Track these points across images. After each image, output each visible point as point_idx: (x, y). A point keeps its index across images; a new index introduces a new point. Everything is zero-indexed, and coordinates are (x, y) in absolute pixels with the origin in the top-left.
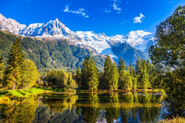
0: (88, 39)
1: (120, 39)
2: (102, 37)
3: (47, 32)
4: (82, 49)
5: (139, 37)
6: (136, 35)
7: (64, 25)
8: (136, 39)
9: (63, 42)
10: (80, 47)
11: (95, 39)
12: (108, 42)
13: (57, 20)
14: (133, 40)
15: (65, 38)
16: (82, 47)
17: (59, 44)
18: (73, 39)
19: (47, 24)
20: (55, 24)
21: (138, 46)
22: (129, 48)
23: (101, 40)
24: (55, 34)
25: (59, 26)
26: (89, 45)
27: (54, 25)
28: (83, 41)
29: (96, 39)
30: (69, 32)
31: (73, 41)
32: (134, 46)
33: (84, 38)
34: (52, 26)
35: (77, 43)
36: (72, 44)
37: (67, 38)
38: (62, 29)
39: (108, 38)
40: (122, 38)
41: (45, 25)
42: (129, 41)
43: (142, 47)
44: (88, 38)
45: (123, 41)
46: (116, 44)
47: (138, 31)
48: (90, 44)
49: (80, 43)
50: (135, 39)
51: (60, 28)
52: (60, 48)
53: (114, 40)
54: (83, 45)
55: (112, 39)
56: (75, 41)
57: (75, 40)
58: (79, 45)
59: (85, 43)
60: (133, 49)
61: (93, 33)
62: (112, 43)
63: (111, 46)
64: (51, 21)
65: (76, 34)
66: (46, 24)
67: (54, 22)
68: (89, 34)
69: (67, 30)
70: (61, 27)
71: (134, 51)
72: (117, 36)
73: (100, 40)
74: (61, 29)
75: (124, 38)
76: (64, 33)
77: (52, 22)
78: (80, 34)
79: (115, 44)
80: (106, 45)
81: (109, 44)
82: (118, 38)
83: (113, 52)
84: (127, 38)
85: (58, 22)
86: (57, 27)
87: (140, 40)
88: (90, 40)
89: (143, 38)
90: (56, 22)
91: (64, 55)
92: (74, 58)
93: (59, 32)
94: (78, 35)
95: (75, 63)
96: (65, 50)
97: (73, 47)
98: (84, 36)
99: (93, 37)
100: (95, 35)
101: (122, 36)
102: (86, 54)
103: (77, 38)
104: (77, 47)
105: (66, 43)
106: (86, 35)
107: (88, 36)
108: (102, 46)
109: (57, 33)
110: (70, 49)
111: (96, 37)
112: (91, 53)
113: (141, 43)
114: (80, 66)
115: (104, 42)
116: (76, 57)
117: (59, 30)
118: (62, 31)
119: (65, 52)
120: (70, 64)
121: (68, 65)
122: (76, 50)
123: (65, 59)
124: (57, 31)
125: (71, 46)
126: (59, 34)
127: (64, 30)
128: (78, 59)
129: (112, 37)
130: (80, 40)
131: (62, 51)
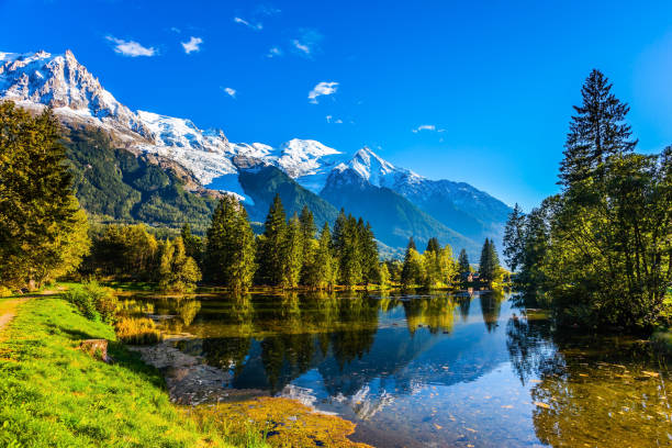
0: (176, 140)
1: (263, 155)
2: (216, 141)
3: (26, 92)
4: (153, 166)
5: (311, 157)
6: (304, 150)
7: (96, 83)
8: (303, 160)
9: (91, 135)
10: (147, 160)
11: (195, 144)
12: (232, 159)
13: (70, 56)
14: (295, 163)
15: (97, 122)
16: (154, 161)
17: (75, 139)
18: (124, 132)
19: (27, 61)
20: (61, 70)
21: (306, 178)
22: (284, 182)
23: (213, 148)
24: (62, 104)
25: (79, 80)
26: (175, 159)
27: (55, 72)
28: (157, 144)
29: (198, 144)
30: (112, 108)
31: (125, 137)
32: (297, 176)
33: (162, 135)
34: (49, 74)
35: (140, 146)
36: (123, 146)
37: (106, 124)
38: (89, 94)
39: (232, 147)
40: (268, 153)
41: (20, 64)
42: (284, 162)
43: (314, 182)
44: (173, 136)
45: (270, 161)
46: (253, 168)
47: (310, 142)
48: (179, 154)
49: (149, 148)
50: (300, 160)
51: (80, 87)
52: (79, 153)
53: (248, 156)
54: (156, 155)
55: (243, 150)
56: (132, 138)
57: (132, 135)
58: (145, 153)
59: (164, 151)
60: (294, 184)
61: (190, 126)
62: (241, 161)
63: (239, 170)
64: (44, 55)
65: (135, 118)
66: (20, 59)
67: (59, 60)
68: (180, 126)
69: (107, 99)
70: (84, 85)
71: (297, 189)
72: (256, 145)
73: (210, 150)
74: (83, 90)
75: (273, 153)
76: (94, 106)
77: (47, 60)
78: (149, 120)
79: (249, 165)
80: (224, 166)
81: (234, 164)
82: (259, 152)
83: (243, 186)
84: (282, 154)
85: (73, 66)
86: (69, 82)
87: (313, 164)
88: (179, 145)
89: (319, 161)
90: (66, 63)
91: (92, 176)
92: (126, 189)
93: (77, 101)
94: (143, 122)
95: (130, 206)
96: (96, 161)
97: (125, 158)
98: (162, 128)
99: (188, 136)
100: (195, 134)
101: (270, 148)
102: (167, 183)
103: (139, 130)
104: (139, 158)
105: (101, 141)
106: (168, 126)
107: (175, 133)
108: (214, 166)
109: (67, 101)
110: (114, 162)
111: (199, 138)
112: (179, 182)
113: (313, 173)
114: (146, 215)
115: (221, 156)
116: (134, 187)
117: (75, 92)
118: (90, 99)
119: (96, 170)
120: (111, 206)
121: (105, 211)
122: (132, 169)
123: (94, 189)
124: (69, 95)
125: (117, 152)
126: (75, 108)
127: (96, 98)
128: (140, 194)
129: (244, 146)
130: (150, 139)
131: (85, 163)
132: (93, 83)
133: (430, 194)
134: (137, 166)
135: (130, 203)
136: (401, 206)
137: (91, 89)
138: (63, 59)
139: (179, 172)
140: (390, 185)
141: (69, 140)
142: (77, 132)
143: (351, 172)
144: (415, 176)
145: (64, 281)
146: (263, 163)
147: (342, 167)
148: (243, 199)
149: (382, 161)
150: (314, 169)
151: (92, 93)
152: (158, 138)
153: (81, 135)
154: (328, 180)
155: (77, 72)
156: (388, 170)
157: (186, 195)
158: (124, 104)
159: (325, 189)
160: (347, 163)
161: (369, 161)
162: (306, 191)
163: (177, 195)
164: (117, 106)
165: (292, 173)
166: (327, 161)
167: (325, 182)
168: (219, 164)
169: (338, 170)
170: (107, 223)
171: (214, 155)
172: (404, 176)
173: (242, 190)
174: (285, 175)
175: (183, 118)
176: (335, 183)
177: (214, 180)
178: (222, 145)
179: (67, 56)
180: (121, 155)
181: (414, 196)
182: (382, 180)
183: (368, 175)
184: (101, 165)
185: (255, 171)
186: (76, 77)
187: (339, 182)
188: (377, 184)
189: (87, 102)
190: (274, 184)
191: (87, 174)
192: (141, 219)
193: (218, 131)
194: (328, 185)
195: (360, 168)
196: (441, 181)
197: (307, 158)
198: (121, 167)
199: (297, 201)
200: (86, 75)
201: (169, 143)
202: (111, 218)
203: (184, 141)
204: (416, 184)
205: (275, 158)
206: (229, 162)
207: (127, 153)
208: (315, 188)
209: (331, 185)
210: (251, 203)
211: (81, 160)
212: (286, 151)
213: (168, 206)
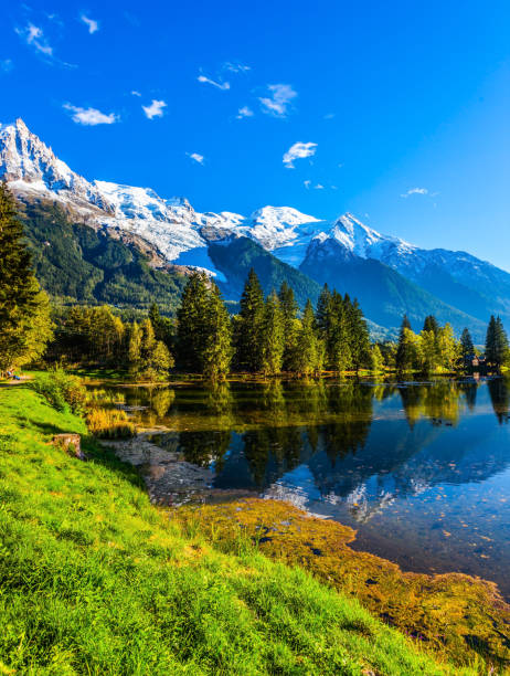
0: (137, 211)
1: (234, 225)
2: (181, 211)
4: (115, 241)
5: (287, 226)
6: (279, 219)
7: (49, 152)
8: (278, 230)
9: (47, 209)
10: (108, 235)
11: (158, 215)
12: (200, 231)
13: (21, 125)
14: (270, 234)
15: (53, 196)
16: (116, 236)
17: (31, 214)
18: (82, 204)
20: (13, 140)
21: (283, 250)
22: (258, 255)
23: (178, 220)
24: (16, 177)
25: (31, 150)
26: (138, 232)
27: (7, 143)
28: (118, 216)
29: (161, 215)
30: (68, 179)
31: (83, 211)
32: (272, 248)
33: (122, 207)
35: (100, 220)
36: (81, 221)
37: (62, 198)
38: (43, 165)
39: (199, 217)
40: (238, 223)
42: (258, 233)
43: (292, 254)
44: (134, 208)
45: (241, 231)
46: (224, 239)
47: (285, 209)
48: (141, 227)
49: (110, 222)
50: (275, 230)
51: (33, 158)
52: (36, 230)
53: (217, 226)
54: (117, 228)
55: (211, 221)
56: (90, 211)
57: (91, 208)
58: (105, 226)
59: (125, 224)
60: (269, 257)
61: (152, 195)
62: (210, 232)
63: (208, 243)
65: (93, 189)
67: (10, 130)
68: (141, 196)
69: (62, 169)
70: (37, 156)
71: (273, 263)
72: (225, 214)
73: (174, 222)
74: (37, 161)
75: (244, 223)
76: (49, 177)
78: (108, 190)
79: (218, 236)
80: (191, 238)
81: (202, 236)
82: (229, 222)
83: (213, 261)
84: (254, 223)
85: (25, 135)
86: (21, 153)
87: (289, 234)
88: (141, 217)
89: (296, 231)
90: (18, 132)
91: (51, 255)
92: (87, 267)
93: (31, 174)
94: (101, 193)
95: (93, 286)
96: (54, 238)
97: (84, 233)
98: (122, 199)
99: (151, 207)
100: (158, 203)
101: (241, 218)
102: (131, 259)
103: (98, 202)
104: (99, 233)
105: (58, 216)
106: (128, 197)
107: (135, 204)
108: (180, 239)
109: (21, 174)
110: (73, 238)
111: (162, 208)
112: (144, 258)
113: (290, 244)
114: (110, 295)
115: (187, 228)
116: (96, 265)
117: (28, 164)
118: (43, 169)
119: (54, 246)
120: (73, 286)
121: (66, 292)
122: (93, 244)
123: (54, 268)
124: (22, 167)
125: (75, 227)
126: (29, 181)
127: (50, 169)
128: (102, 272)
129: (211, 215)
130: (110, 211)
131: (43, 240)
132: (47, 152)
133: (424, 265)
134: (98, 241)
135: (92, 283)
136: (391, 279)
137: (44, 160)
138: (14, 129)
139: (143, 247)
140: (378, 255)
141: (25, 215)
142: (33, 207)
143: (332, 242)
144: (405, 245)
145: (29, 370)
146: (234, 235)
147: (323, 236)
148: (214, 274)
149: (367, 229)
150: (291, 240)
151: (46, 164)
152: (118, 210)
153: (37, 210)
154: (307, 252)
155: (29, 142)
156: (374, 239)
157: (152, 273)
158: (79, 174)
159: (304, 262)
160: (327, 233)
161: (352, 229)
162: (283, 265)
163: (142, 272)
164: (72, 177)
165: (267, 244)
166: (305, 230)
167: (304, 255)
168: (186, 236)
169: (318, 240)
170: (70, 305)
171: (180, 227)
172: (393, 246)
173: (212, 265)
174: (259, 247)
175: (144, 187)
176: (316, 256)
177: (182, 254)
178: (188, 215)
179: (18, 125)
180: (81, 230)
181: (406, 269)
182: (368, 251)
183: (351, 245)
184: (59, 242)
185: (226, 243)
186: (29, 147)
187: (321, 253)
188: (363, 255)
189: (42, 174)
190: (247, 257)
191: (45, 253)
192: (105, 300)
193: (182, 200)
194: (307, 257)
195: (341, 237)
196: (436, 251)
197: (282, 227)
198: (80, 243)
199: (274, 276)
200: (38, 144)
201: (130, 215)
202: (74, 300)
203: (146, 212)
204: (406, 254)
205: (247, 228)
206: (197, 234)
207: (86, 228)
208: (294, 261)
209: (312, 257)
210: (223, 279)
211: (38, 237)
212: (259, 220)
213: (134, 286)
